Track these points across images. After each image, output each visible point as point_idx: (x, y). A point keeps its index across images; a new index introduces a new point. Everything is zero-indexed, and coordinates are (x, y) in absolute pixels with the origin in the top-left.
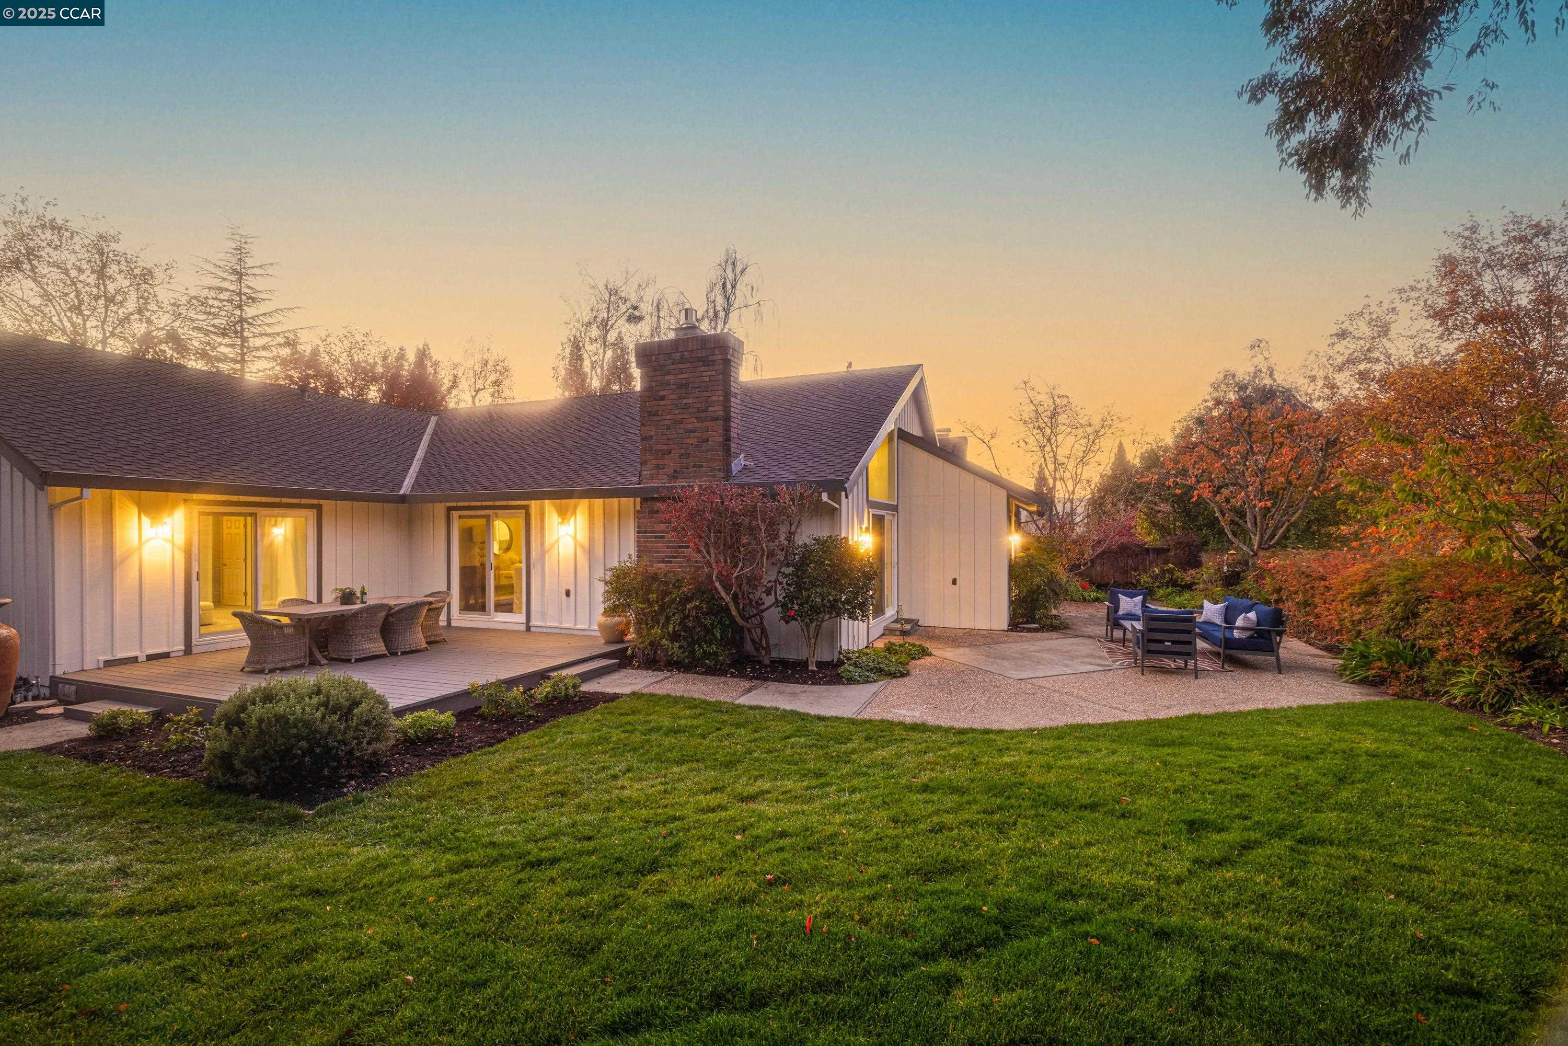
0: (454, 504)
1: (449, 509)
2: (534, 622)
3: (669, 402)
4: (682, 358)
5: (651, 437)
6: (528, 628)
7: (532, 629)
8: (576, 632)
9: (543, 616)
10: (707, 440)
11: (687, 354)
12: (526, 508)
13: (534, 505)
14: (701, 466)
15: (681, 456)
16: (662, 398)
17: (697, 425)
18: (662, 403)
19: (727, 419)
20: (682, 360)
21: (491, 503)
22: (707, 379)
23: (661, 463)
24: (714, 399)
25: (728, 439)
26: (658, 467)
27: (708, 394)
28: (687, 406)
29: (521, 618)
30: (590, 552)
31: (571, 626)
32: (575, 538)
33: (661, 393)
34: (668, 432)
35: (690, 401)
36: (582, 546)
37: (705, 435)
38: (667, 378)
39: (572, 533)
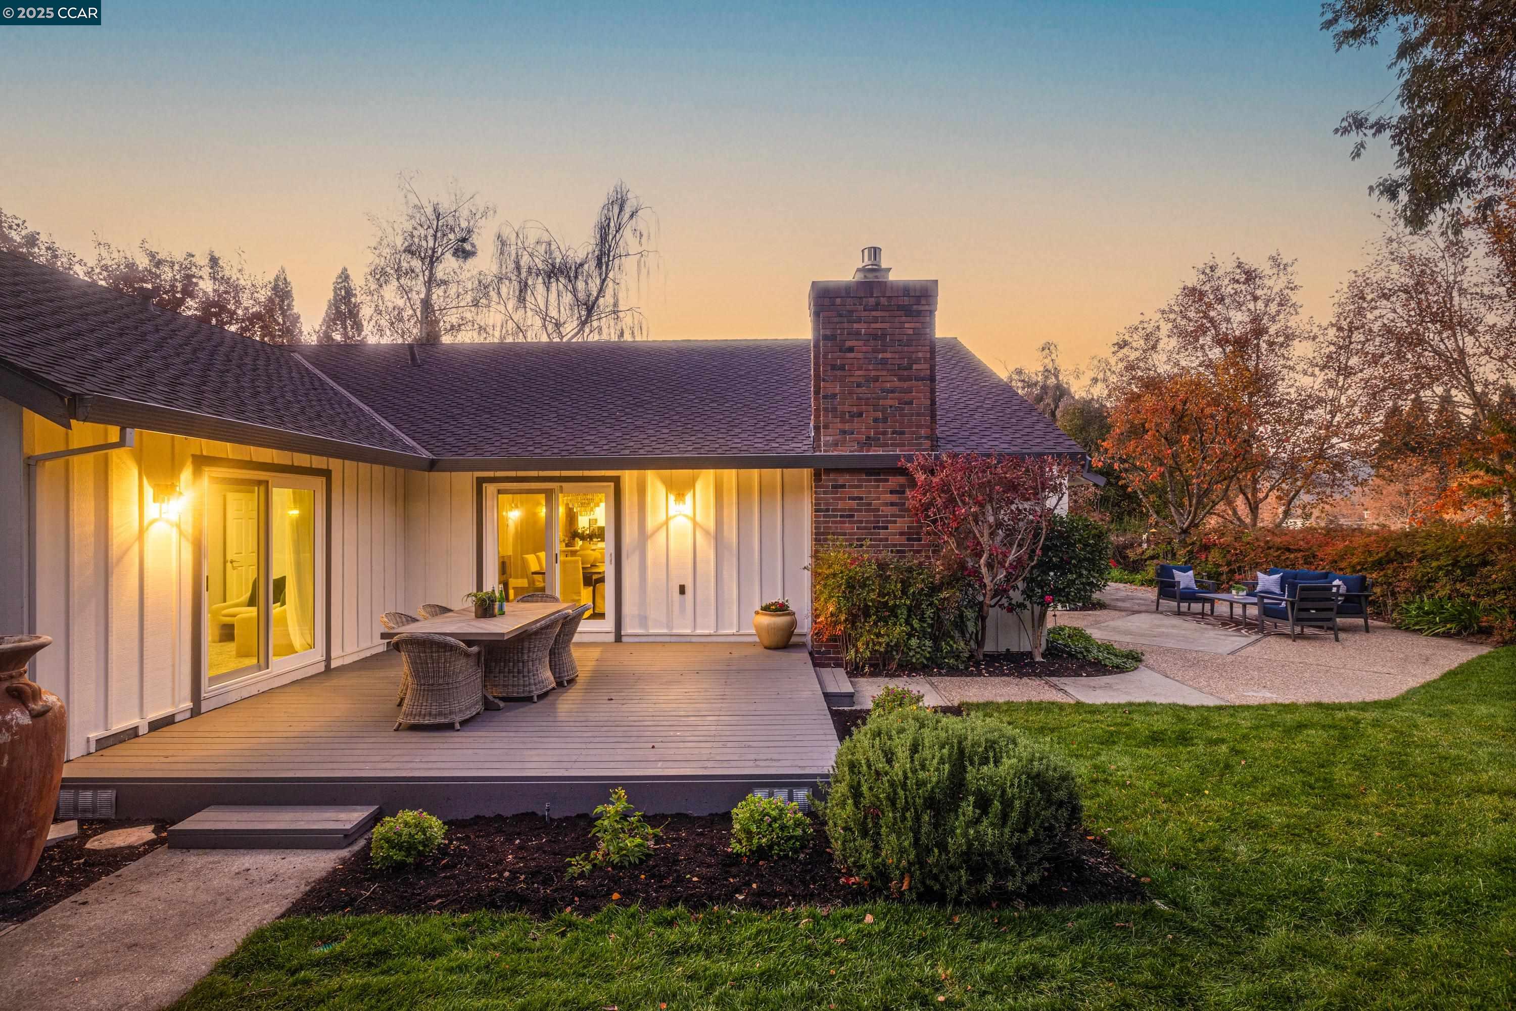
0: (490, 474)
1: (480, 482)
2: (627, 630)
3: (860, 355)
4: (878, 304)
5: (834, 396)
6: (618, 638)
7: (624, 639)
8: (694, 639)
9: (643, 620)
10: (911, 403)
11: (883, 301)
12: (617, 481)
13: (629, 477)
14: (903, 433)
15: (876, 420)
16: (851, 350)
17: (897, 384)
18: (852, 355)
19: (932, 379)
20: (877, 307)
21: (556, 473)
22: (911, 332)
23: (847, 427)
24: (920, 355)
25: (933, 403)
26: (844, 432)
27: (912, 349)
28: (884, 362)
29: (608, 624)
30: (718, 537)
31: (688, 631)
32: (694, 520)
33: (848, 344)
34: (860, 390)
35: (889, 355)
36: (707, 532)
37: (907, 397)
38: (855, 326)
39: (690, 514)
